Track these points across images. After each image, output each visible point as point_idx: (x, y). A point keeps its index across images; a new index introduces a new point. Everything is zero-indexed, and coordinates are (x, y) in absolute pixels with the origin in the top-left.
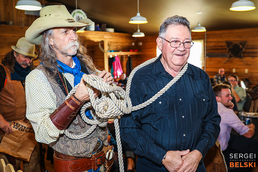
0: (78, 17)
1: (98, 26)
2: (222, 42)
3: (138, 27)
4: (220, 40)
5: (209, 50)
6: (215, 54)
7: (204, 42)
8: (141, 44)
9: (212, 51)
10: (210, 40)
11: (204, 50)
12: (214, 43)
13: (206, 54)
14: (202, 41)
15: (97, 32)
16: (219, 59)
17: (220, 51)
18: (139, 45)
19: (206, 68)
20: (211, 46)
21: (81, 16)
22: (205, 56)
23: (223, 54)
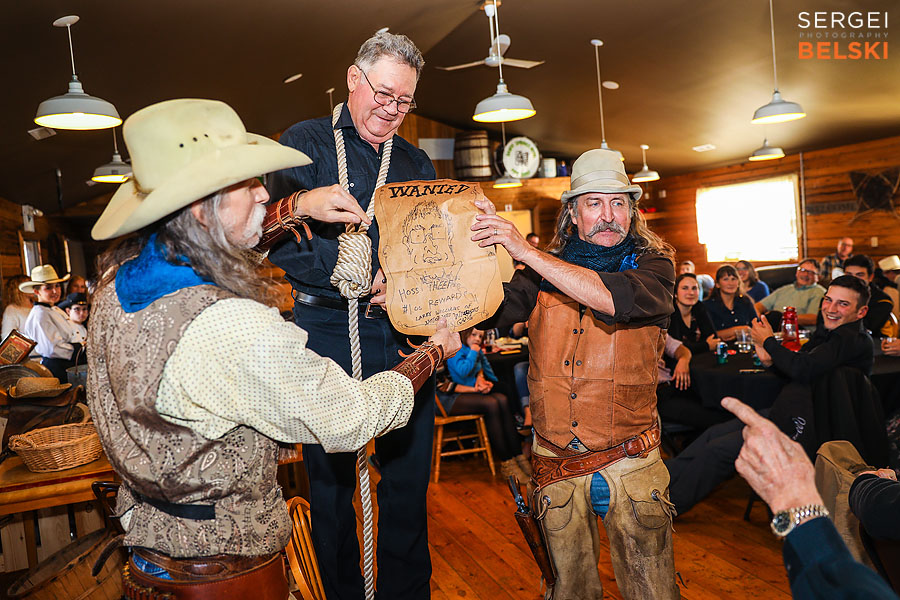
0: (520, 152)
1: (564, 165)
2: (843, 174)
3: (645, 161)
4: (836, 170)
5: (812, 195)
6: (826, 205)
7: (799, 179)
8: (664, 194)
9: (819, 199)
10: (812, 173)
11: (800, 197)
12: (823, 180)
13: (806, 208)
14: (795, 178)
15: (561, 179)
16: (836, 216)
17: (838, 197)
18: (660, 196)
19: (808, 239)
20: (815, 186)
21: (524, 149)
22: (804, 211)
23: (845, 203)
